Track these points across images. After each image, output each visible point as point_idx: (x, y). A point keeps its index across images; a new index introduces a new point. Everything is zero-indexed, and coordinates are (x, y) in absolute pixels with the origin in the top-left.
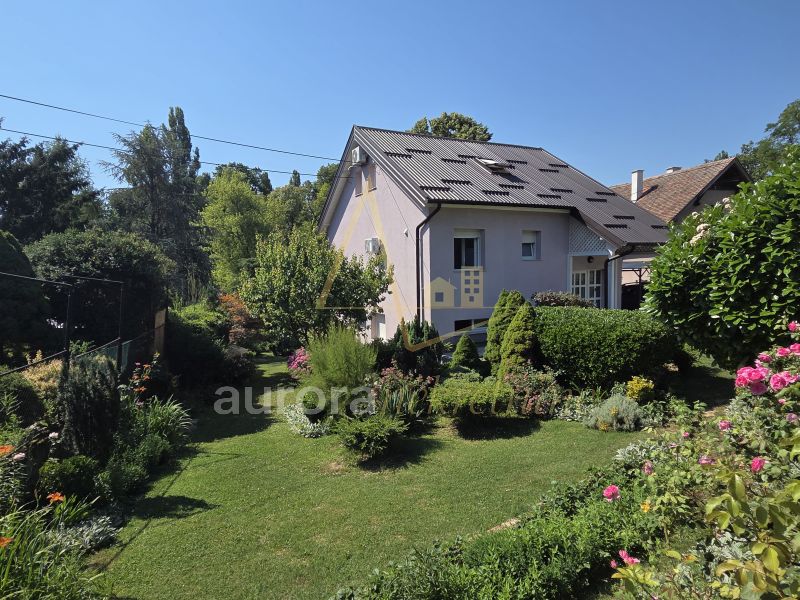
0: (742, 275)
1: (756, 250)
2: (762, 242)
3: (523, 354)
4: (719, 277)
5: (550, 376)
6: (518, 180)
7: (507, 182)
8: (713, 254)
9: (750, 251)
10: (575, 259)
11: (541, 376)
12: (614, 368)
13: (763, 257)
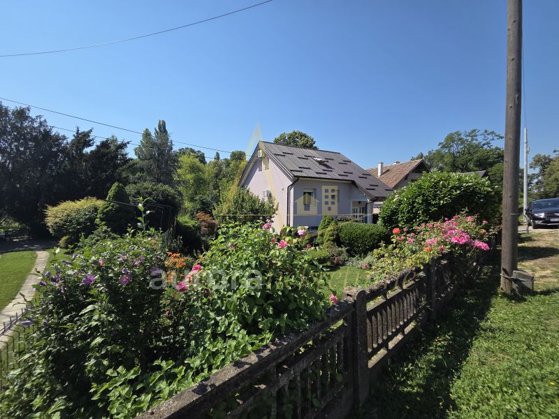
0: (408, 212)
1: (412, 204)
2: (414, 202)
3: (333, 241)
4: (401, 212)
5: (344, 249)
6: (330, 168)
7: (326, 169)
8: (400, 205)
9: (410, 205)
10: (354, 202)
11: (340, 249)
12: (369, 246)
13: (415, 207)
